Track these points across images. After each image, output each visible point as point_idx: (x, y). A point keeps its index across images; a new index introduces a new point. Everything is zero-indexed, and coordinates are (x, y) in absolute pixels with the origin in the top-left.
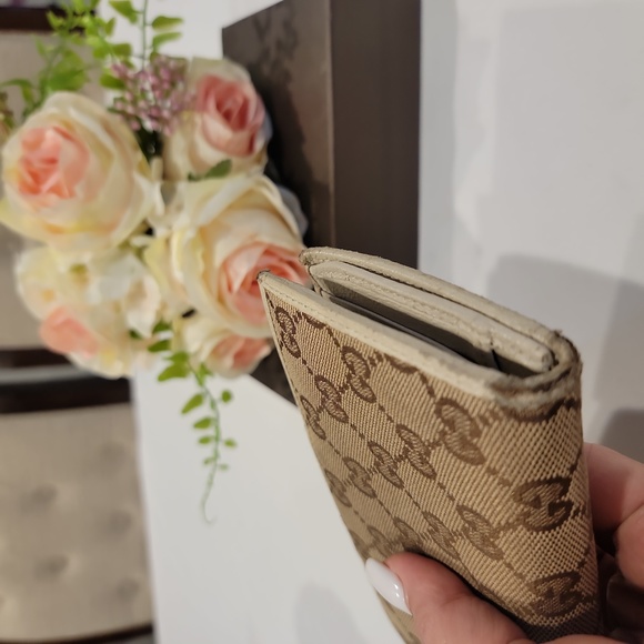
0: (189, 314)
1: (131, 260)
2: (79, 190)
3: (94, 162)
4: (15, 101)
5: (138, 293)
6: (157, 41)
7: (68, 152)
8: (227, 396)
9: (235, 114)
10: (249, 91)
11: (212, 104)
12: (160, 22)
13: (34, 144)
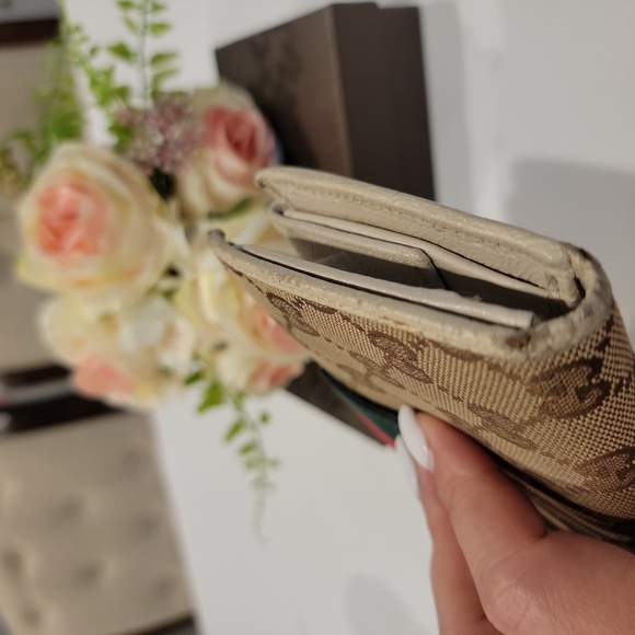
0: (221, 347)
1: (159, 303)
2: (102, 243)
3: (111, 213)
4: (20, 155)
5: (170, 334)
6: (157, 79)
7: (86, 207)
8: (265, 418)
9: (245, 145)
10: (255, 119)
11: (221, 137)
12: (158, 58)
13: (47, 201)
